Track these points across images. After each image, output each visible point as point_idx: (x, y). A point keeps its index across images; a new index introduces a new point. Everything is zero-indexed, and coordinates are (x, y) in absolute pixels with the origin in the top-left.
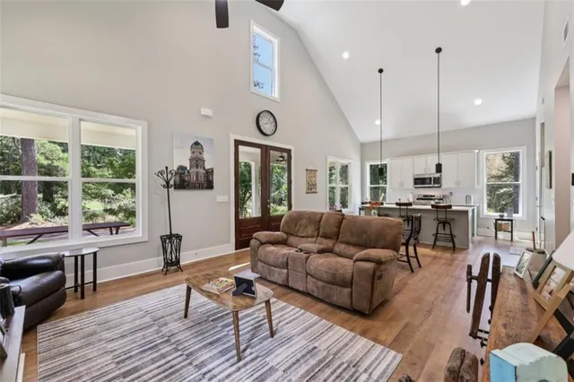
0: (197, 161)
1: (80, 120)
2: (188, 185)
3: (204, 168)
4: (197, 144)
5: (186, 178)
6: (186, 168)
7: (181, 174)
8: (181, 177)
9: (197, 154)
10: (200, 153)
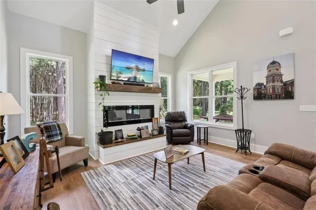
0: (274, 77)
1: (212, 71)
2: (265, 97)
3: (282, 81)
4: (274, 63)
5: (263, 92)
6: (263, 84)
7: (258, 89)
8: (258, 91)
9: (274, 71)
10: (277, 70)
